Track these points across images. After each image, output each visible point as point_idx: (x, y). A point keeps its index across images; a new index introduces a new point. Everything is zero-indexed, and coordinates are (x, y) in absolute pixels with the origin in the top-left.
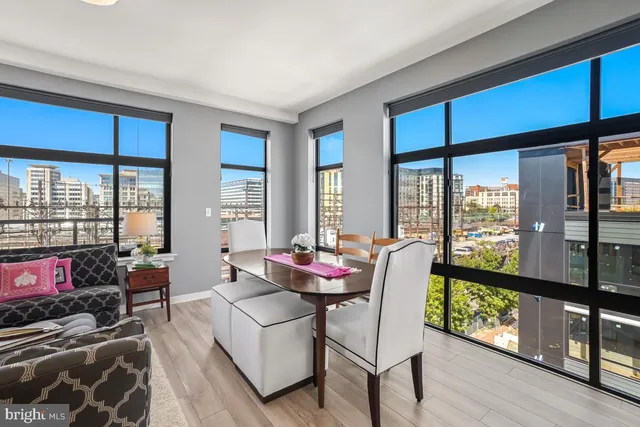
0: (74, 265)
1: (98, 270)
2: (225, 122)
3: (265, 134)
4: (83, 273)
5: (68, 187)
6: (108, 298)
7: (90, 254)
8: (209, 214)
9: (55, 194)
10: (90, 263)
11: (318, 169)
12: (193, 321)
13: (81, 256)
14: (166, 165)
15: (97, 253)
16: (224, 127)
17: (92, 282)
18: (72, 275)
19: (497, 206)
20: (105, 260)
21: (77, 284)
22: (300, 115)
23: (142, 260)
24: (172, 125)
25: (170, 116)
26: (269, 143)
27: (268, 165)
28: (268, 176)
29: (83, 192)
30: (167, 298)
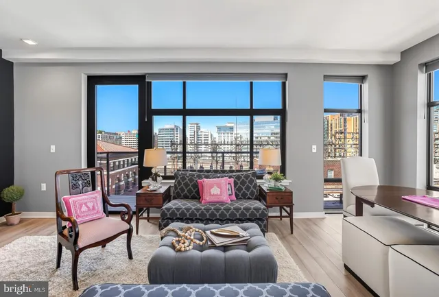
1: (248, 188)
2: (326, 74)
3: (363, 78)
5: (203, 134)
6: (260, 211)
7: (243, 177)
8: (314, 151)
9: (198, 138)
10: (243, 183)
11: (429, 105)
12: (310, 237)
13: (238, 178)
14: (281, 113)
15: (246, 177)
16: (326, 77)
18: (235, 190)
20: (251, 182)
22: (403, 53)
23: (272, 184)
24: (287, 82)
25: (286, 75)
26: (366, 86)
27: (366, 107)
28: (365, 116)
29: (209, 136)
30: (290, 215)
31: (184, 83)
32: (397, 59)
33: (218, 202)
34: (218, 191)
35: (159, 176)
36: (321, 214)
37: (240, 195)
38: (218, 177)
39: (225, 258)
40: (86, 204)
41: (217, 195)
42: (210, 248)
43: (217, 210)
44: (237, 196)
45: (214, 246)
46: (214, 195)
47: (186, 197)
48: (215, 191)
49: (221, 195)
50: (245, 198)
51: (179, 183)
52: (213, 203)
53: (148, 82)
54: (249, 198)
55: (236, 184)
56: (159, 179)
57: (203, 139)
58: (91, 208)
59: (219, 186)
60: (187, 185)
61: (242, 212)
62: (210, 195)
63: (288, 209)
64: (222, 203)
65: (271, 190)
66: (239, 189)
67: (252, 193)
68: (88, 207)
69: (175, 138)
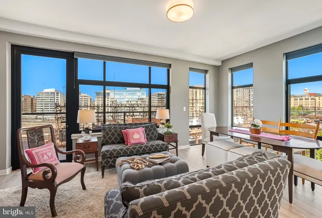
2: (191, 67)
3: (206, 72)
5: (83, 98)
8: (185, 110)
11: (233, 88)
16: (191, 69)
19: (301, 106)
22: (223, 62)
23: (165, 130)
24: (171, 70)
25: (170, 66)
26: (207, 76)
27: (207, 86)
28: (207, 92)
29: (89, 100)
30: (176, 147)
31: (105, 63)
32: (219, 64)
33: (139, 143)
34: (137, 136)
35: (90, 130)
36: (188, 146)
37: (149, 138)
38: (134, 128)
39: (165, 168)
40: (46, 154)
41: (138, 139)
42: (153, 165)
43: (134, 148)
44: (147, 139)
45: (156, 164)
46: (136, 139)
47: (113, 143)
48: (136, 136)
49: (140, 139)
50: (151, 140)
51: (107, 134)
52: (136, 144)
53: (75, 59)
54: (154, 140)
55: (146, 131)
56: (90, 132)
57: (83, 102)
58: (50, 156)
59: (138, 133)
60: (113, 134)
61: (155, 147)
62: (133, 139)
63: (174, 144)
64: (142, 144)
65: (165, 133)
66: (148, 135)
67: (155, 137)
68: (48, 156)
69: (56, 101)
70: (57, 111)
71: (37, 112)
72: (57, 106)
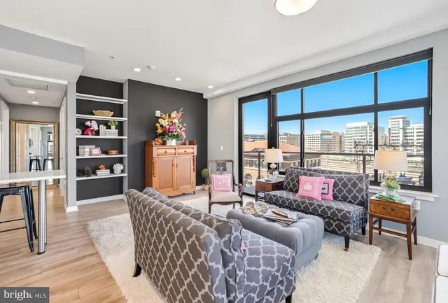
0: (335, 185)
1: (350, 191)
4: (340, 191)
5: (416, 131)
7: (345, 179)
9: (406, 136)
10: (345, 185)
13: (341, 179)
15: (349, 180)
17: (345, 199)
18: (333, 191)
20: (355, 185)
21: (335, 197)
25: (431, 52)
30: (407, 235)
37: (340, 196)
40: (221, 180)
51: (287, 178)
53: (273, 96)
58: (224, 184)
64: (310, 199)
67: (355, 198)
69: (368, 138)
70: (357, 152)
71: (346, 152)
72: (357, 145)
